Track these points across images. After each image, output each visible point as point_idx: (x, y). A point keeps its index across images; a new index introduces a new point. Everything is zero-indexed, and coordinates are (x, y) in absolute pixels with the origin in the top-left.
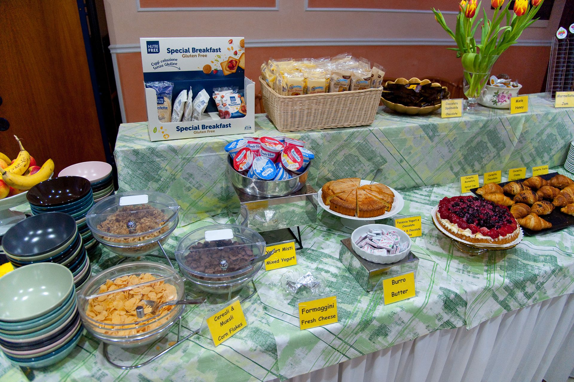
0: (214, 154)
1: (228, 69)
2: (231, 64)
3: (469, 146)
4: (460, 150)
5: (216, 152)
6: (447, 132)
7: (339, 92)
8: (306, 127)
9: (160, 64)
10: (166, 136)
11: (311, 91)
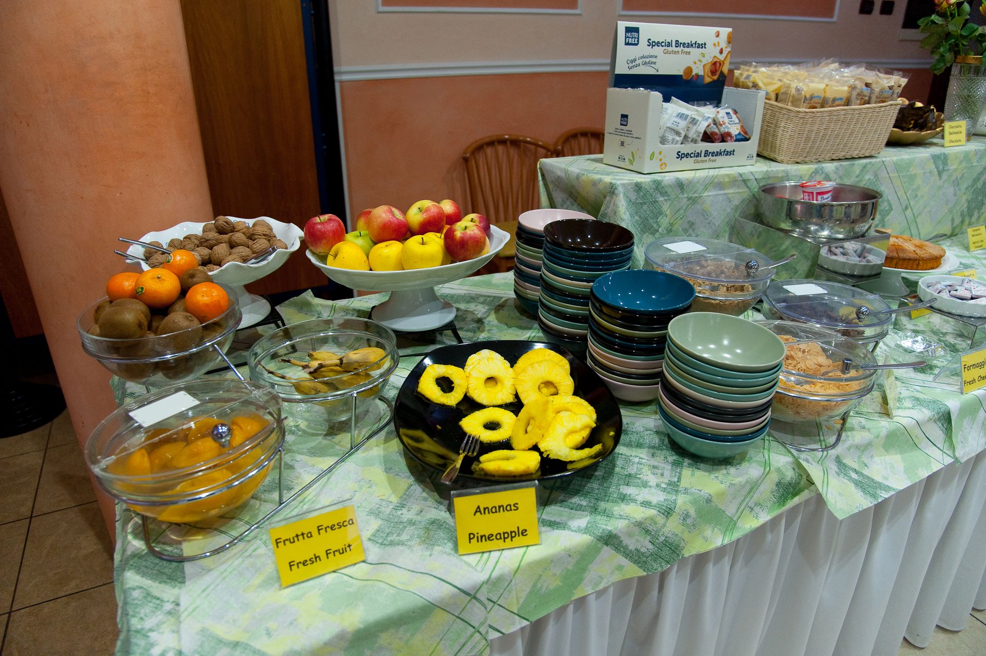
0: (722, 192)
1: (709, 74)
2: (715, 66)
3: (975, 187)
4: (965, 193)
5: (724, 190)
6: (957, 165)
7: (860, 105)
8: (815, 157)
9: (637, 62)
10: (664, 166)
11: (830, 103)
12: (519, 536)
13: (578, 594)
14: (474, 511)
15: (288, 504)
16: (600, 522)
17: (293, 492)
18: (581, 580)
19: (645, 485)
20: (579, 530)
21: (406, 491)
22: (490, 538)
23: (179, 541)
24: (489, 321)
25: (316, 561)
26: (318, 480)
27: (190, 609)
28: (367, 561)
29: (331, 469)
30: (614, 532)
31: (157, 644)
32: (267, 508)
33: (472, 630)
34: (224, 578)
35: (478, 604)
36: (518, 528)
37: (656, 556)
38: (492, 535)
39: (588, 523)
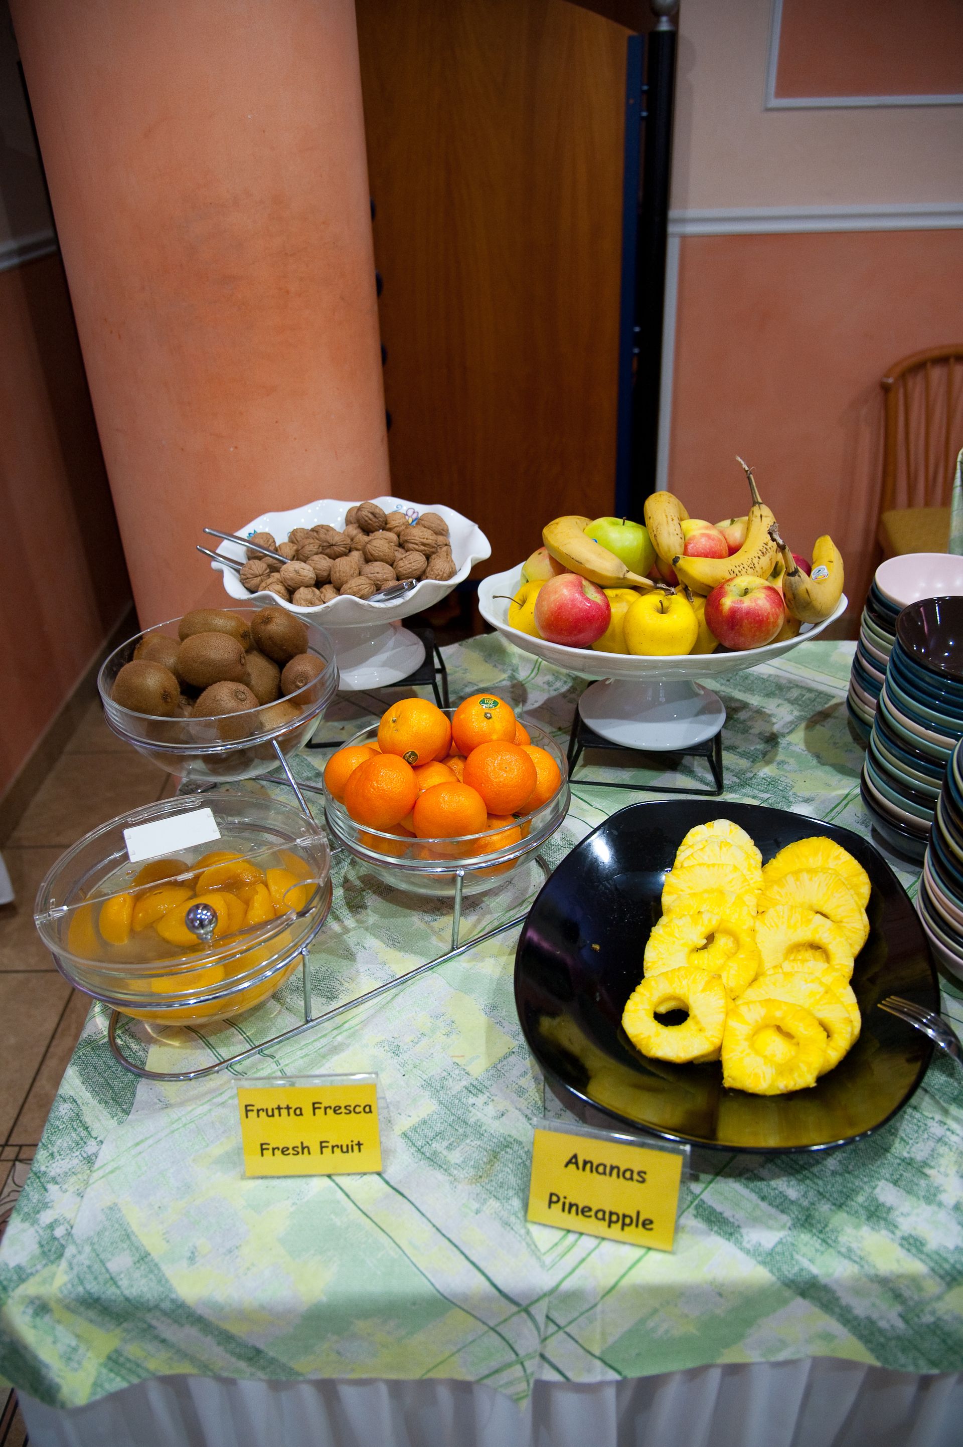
12: (637, 1226)
13: (730, 1357)
14: (567, 1159)
15: (318, 1024)
16: (804, 1250)
17: (335, 1005)
18: (740, 1337)
19: (931, 1197)
20: (754, 1253)
21: (500, 1061)
22: (585, 1211)
23: (152, 1037)
24: (789, 744)
25: (303, 1153)
26: (380, 994)
27: (109, 1168)
28: (384, 1175)
29: (405, 979)
30: (823, 1280)
31: (52, 1207)
32: (287, 1021)
33: (513, 1356)
34: (173, 1132)
35: (530, 1323)
36: (638, 1213)
37: (907, 1345)
38: (590, 1209)
39: (780, 1242)
